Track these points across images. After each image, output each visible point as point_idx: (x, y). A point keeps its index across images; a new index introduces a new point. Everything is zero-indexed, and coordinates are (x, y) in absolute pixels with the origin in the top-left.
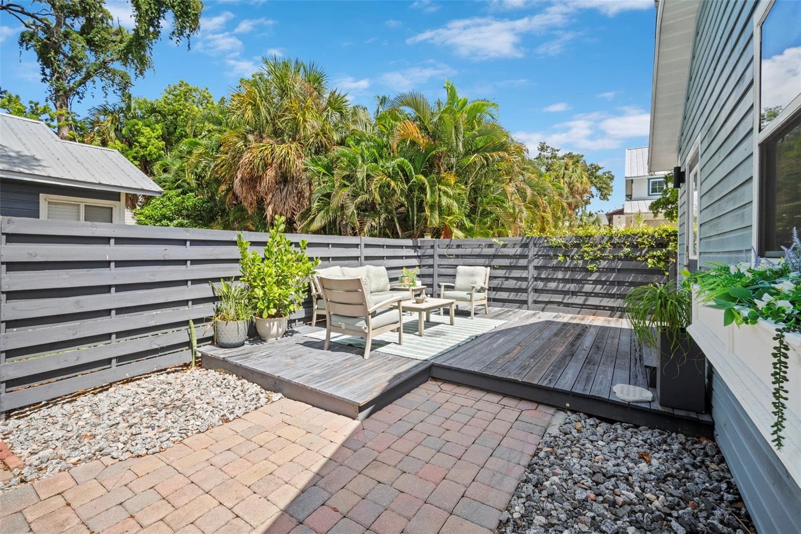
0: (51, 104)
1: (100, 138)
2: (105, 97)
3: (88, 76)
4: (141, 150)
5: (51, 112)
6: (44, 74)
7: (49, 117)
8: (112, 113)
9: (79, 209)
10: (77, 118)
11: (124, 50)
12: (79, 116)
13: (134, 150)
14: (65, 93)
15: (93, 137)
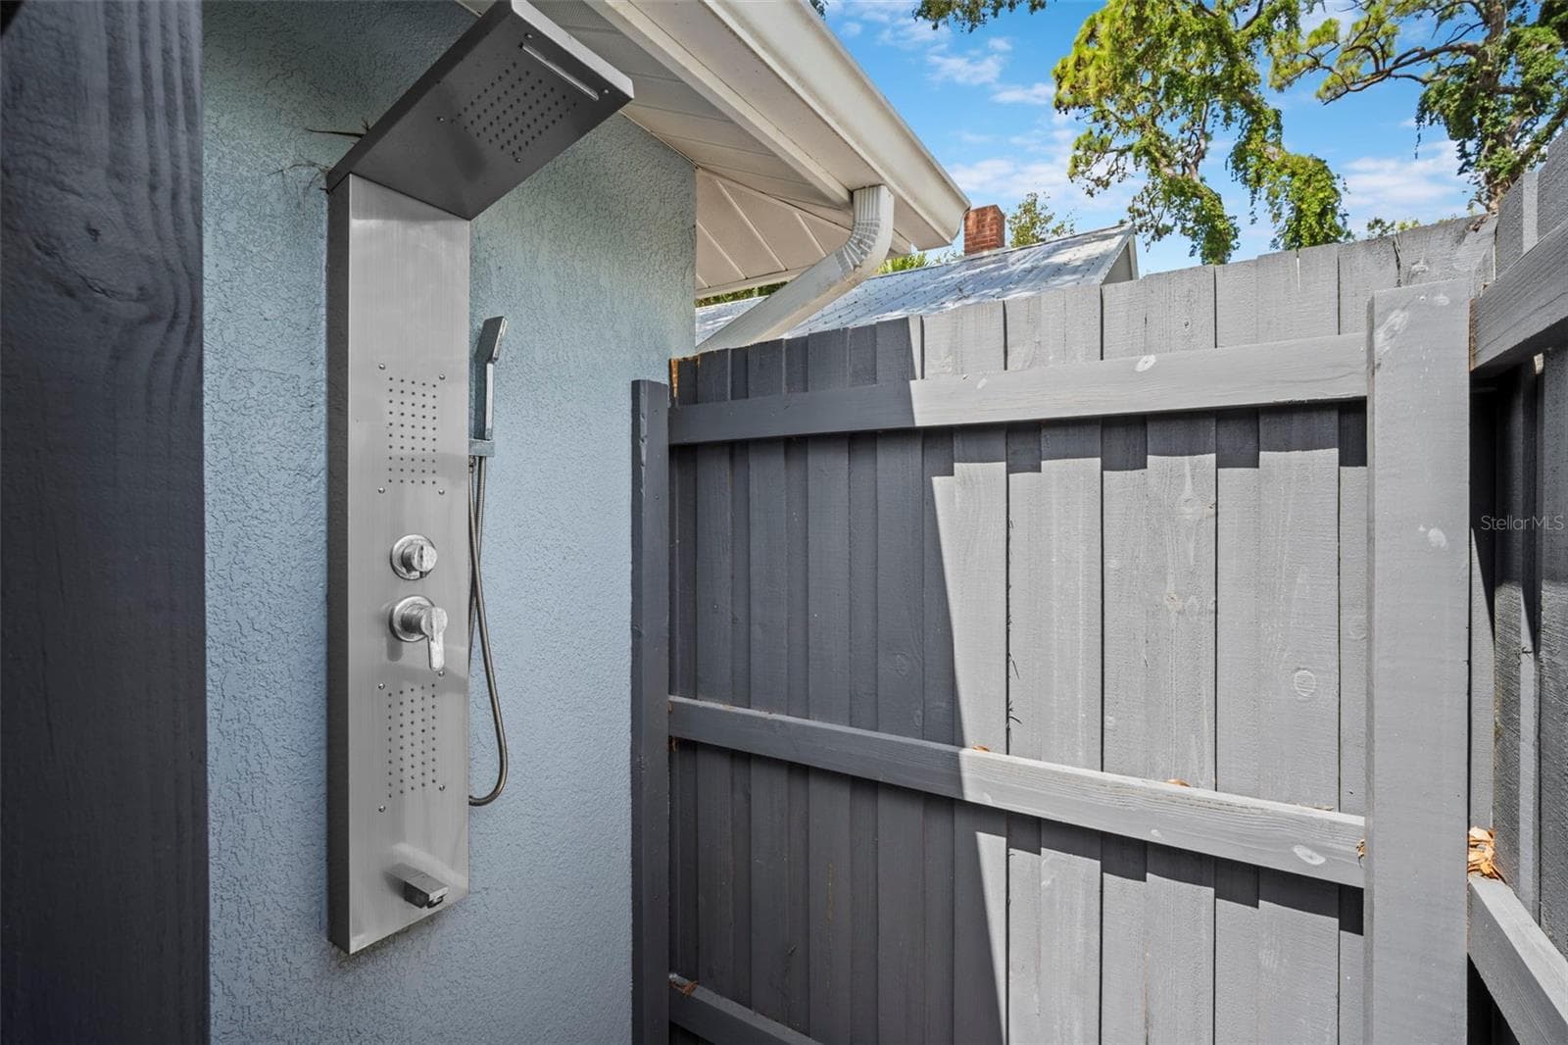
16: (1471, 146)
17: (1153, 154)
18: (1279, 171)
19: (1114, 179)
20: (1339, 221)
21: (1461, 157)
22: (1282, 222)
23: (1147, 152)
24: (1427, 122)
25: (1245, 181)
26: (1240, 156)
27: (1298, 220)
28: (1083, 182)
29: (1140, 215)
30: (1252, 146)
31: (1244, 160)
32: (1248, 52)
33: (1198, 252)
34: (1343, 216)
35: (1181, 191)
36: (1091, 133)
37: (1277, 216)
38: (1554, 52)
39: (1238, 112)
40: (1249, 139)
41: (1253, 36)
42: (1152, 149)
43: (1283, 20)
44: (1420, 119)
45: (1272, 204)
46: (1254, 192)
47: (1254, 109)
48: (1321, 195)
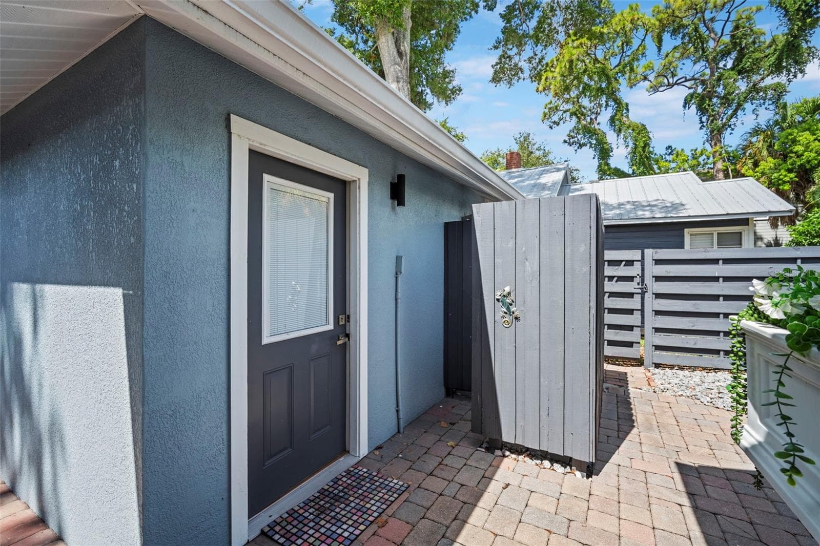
0: (707, 146)
1: (753, 161)
2: (756, 119)
3: (739, 106)
4: (797, 160)
5: (707, 153)
6: (702, 122)
7: (706, 158)
8: (764, 132)
9: (713, 237)
10: (730, 149)
11: (775, 62)
12: (731, 147)
13: (789, 162)
14: (718, 131)
15: (745, 162)
16: (704, 119)
17: (578, 114)
18: (628, 128)
19: (562, 122)
20: (651, 149)
21: (700, 123)
22: (629, 149)
23: (576, 114)
24: (687, 108)
25: (615, 131)
26: (612, 120)
27: (636, 148)
28: (547, 123)
29: (573, 138)
30: (617, 117)
31: (614, 122)
32: (615, 79)
33: (596, 158)
34: (653, 148)
35: (589, 131)
36: (551, 102)
37: (627, 146)
38: (736, 82)
39: (611, 103)
40: (616, 114)
41: (617, 73)
42: (577, 112)
43: (628, 68)
44: (684, 107)
45: (625, 141)
46: (618, 136)
47: (618, 102)
48: (644, 139)
